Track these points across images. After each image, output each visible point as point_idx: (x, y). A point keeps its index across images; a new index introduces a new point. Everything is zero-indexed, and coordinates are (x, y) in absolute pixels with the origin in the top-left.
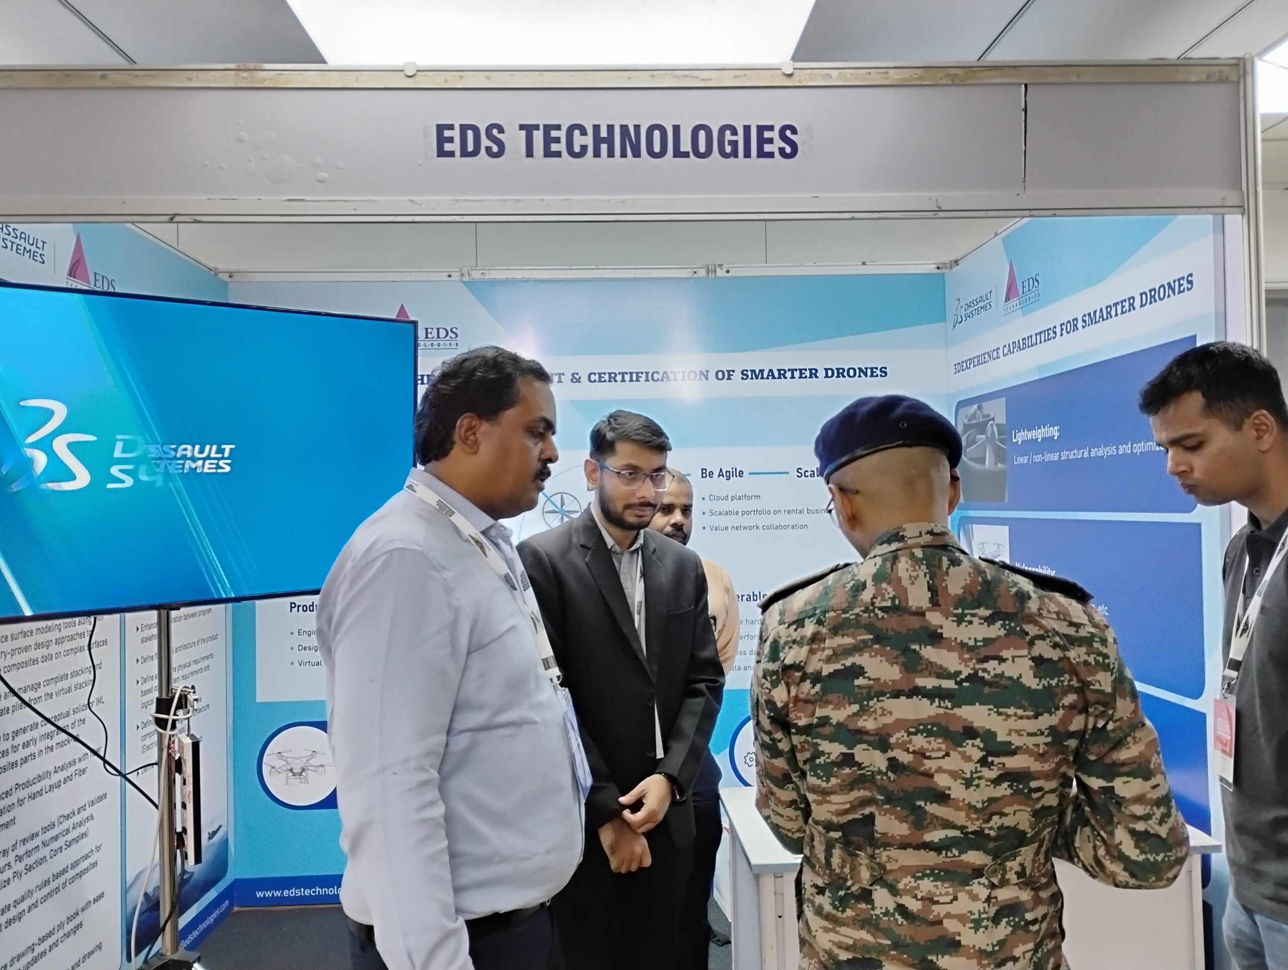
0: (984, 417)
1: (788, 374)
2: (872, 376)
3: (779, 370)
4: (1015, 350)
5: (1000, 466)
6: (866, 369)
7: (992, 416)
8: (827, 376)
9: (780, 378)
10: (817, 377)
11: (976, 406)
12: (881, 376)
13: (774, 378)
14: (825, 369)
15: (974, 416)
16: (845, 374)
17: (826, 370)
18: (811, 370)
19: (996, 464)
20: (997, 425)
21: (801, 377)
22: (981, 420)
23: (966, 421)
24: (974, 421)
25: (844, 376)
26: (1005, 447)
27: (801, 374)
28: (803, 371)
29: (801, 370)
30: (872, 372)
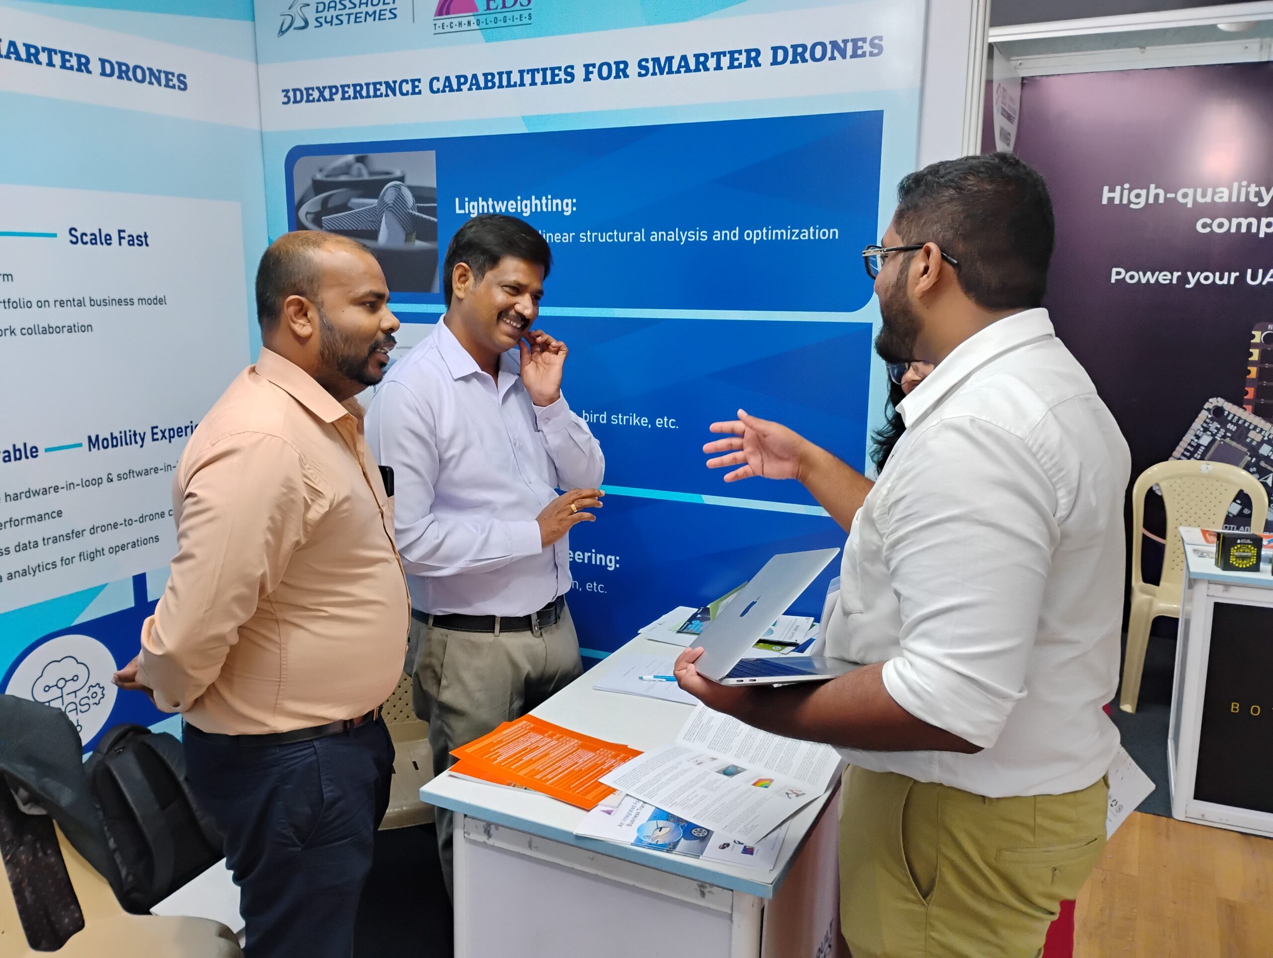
0: (371, 173)
1: (43, 57)
2: (167, 86)
3: (28, 47)
4: (465, 88)
5: (419, 244)
6: (159, 71)
7: (398, 173)
8: (103, 73)
9: (28, 60)
10: (89, 72)
11: (350, 157)
12: (179, 88)
13: (19, 58)
14: (100, 59)
15: (346, 169)
16: (130, 74)
17: (103, 61)
18: (79, 57)
19: (407, 239)
20: (411, 188)
21: (63, 66)
22: (366, 177)
23: (319, 177)
24: (343, 178)
25: (129, 79)
26: (435, 220)
27: (64, 61)
28: (67, 57)
29: (63, 54)
30: (168, 80)
